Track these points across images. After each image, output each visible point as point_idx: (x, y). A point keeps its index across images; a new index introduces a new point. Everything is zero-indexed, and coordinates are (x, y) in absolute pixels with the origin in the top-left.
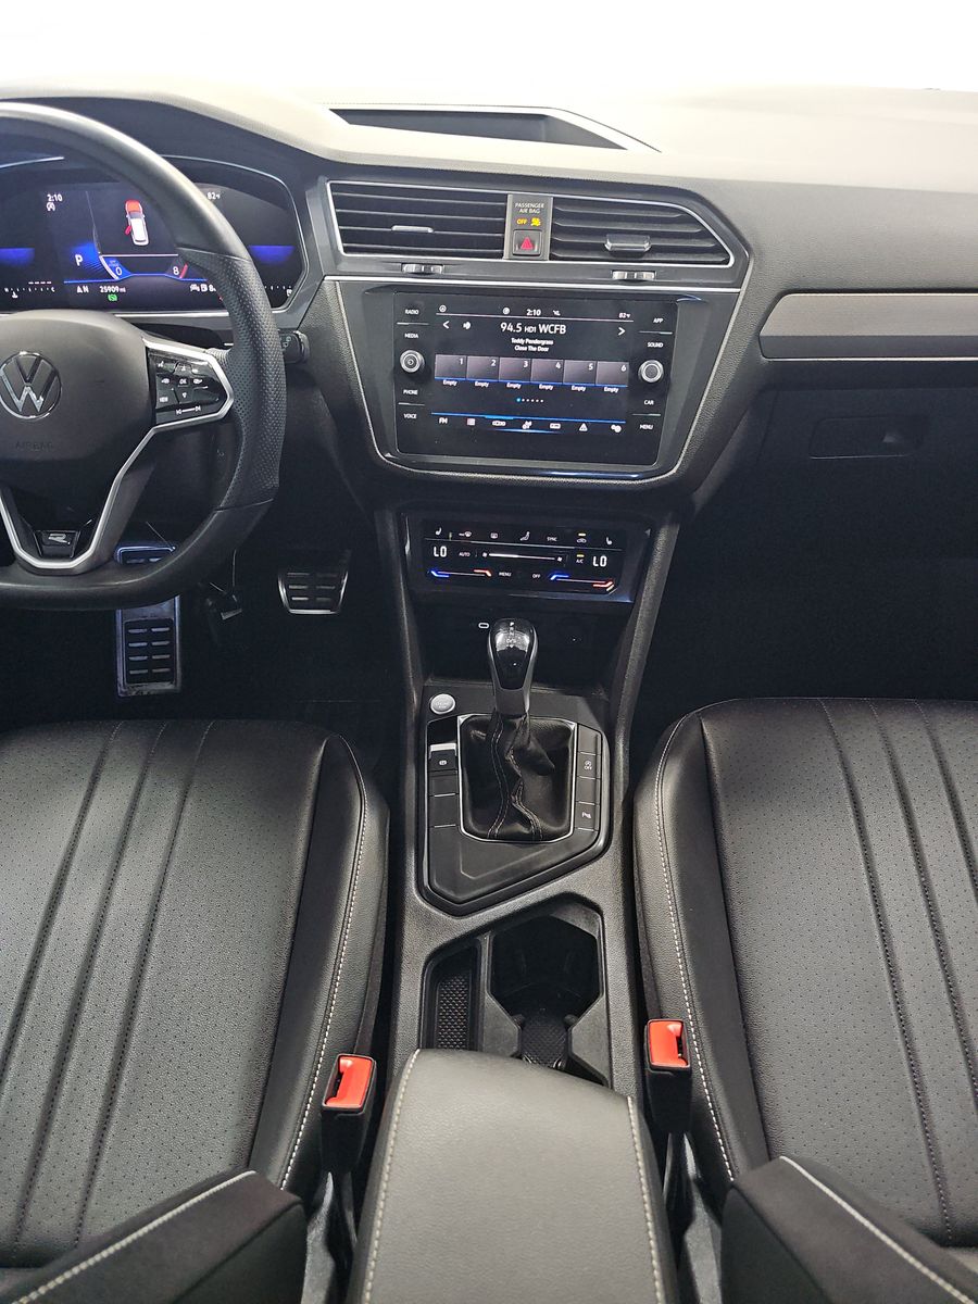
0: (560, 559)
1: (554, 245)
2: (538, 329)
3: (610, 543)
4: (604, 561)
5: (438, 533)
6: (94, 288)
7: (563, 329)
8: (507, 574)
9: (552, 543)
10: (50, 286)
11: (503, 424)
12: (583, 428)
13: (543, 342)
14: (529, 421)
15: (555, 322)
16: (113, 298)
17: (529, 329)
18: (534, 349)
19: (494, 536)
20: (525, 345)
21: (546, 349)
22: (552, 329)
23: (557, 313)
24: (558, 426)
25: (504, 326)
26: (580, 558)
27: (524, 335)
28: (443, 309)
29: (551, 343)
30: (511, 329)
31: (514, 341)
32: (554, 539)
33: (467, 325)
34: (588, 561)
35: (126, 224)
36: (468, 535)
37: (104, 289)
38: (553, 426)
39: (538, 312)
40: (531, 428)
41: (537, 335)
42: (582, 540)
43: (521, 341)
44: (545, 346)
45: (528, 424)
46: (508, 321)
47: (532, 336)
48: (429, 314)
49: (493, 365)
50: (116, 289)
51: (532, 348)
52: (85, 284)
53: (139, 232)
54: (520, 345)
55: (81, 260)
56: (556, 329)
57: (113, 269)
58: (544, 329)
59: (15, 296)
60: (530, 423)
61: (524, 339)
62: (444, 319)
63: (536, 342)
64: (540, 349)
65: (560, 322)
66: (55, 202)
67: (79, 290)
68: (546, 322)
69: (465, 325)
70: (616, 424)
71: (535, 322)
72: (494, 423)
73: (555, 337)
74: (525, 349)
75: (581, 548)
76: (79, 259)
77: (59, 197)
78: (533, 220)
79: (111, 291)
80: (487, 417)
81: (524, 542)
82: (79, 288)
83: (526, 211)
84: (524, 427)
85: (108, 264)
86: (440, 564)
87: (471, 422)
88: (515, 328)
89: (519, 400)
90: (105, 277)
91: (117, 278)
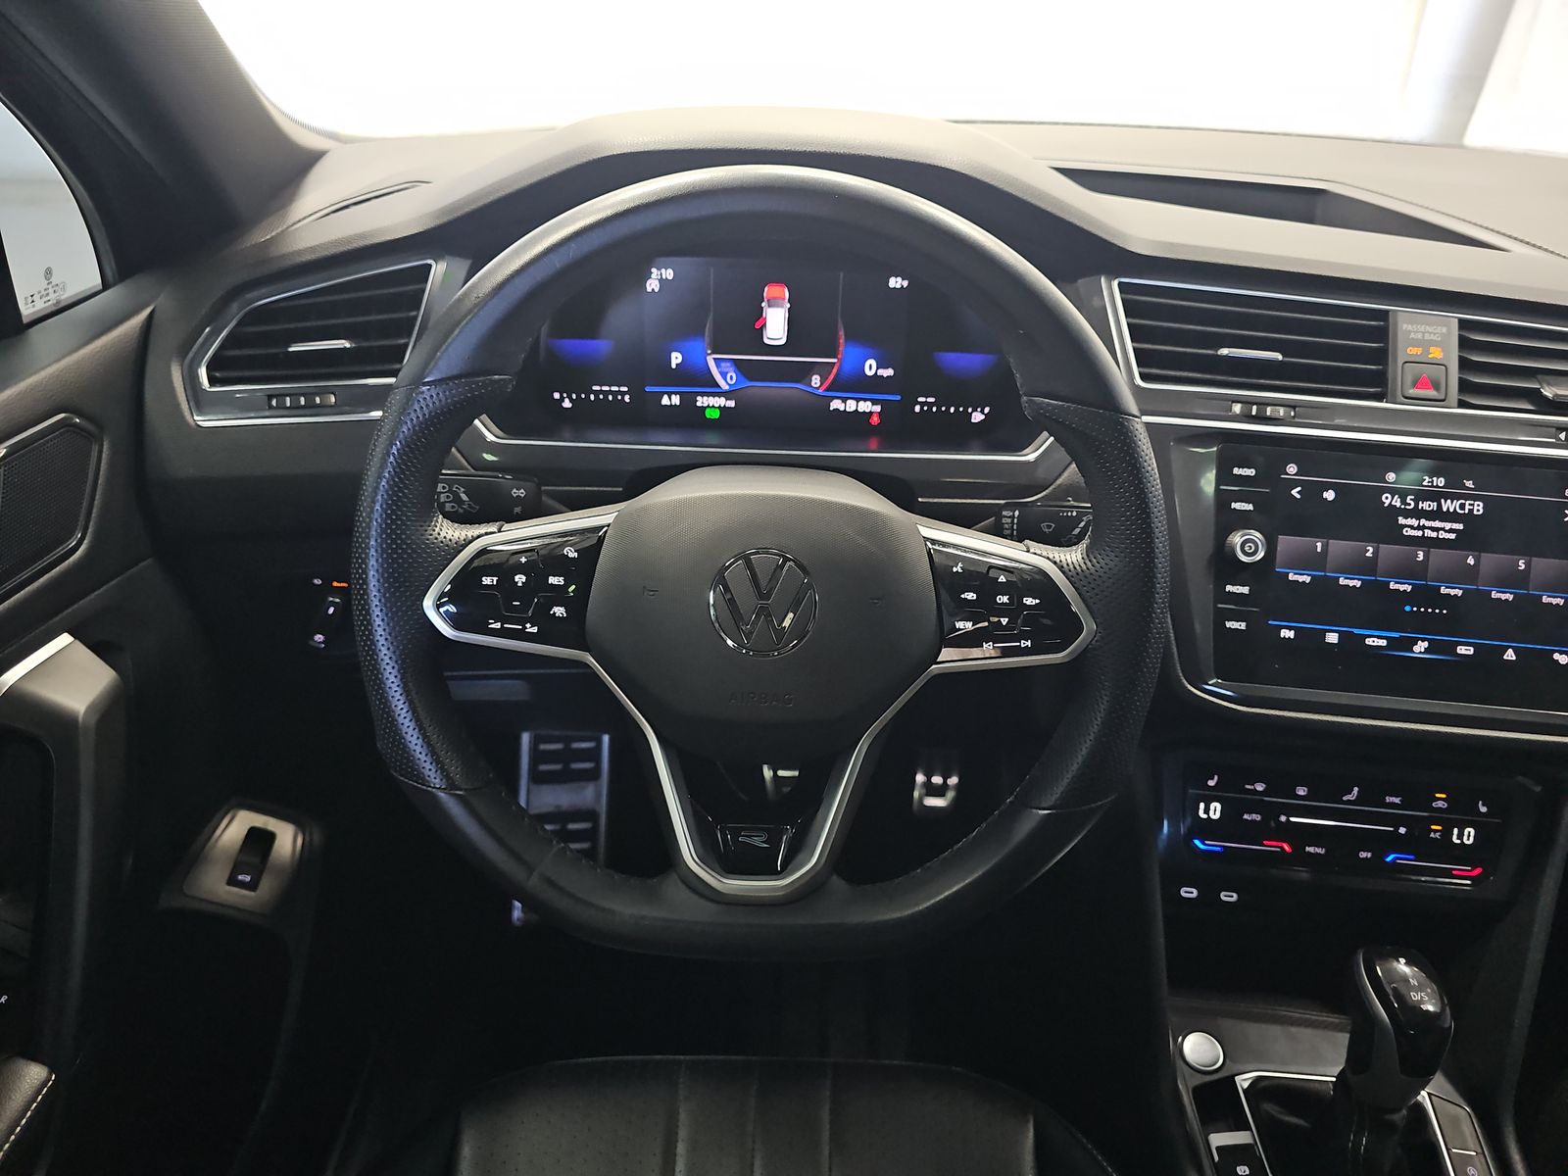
0: (1402, 830)
1: (1465, 386)
2: (1440, 506)
3: (1484, 809)
4: (1469, 835)
5: (1211, 783)
6: (688, 400)
7: (1479, 508)
8: (1319, 850)
9: (1393, 805)
10: (623, 394)
11: (1383, 643)
12: (1510, 655)
13: (1448, 526)
14: (1423, 640)
15: (1467, 497)
16: (714, 414)
17: (1425, 505)
18: (1434, 535)
19: (1301, 791)
20: (1419, 528)
21: (1453, 536)
22: (1462, 507)
23: (1469, 484)
24: (1470, 651)
25: (1386, 498)
26: (1436, 831)
27: (1417, 514)
28: (1292, 469)
29: (1460, 527)
30: (1398, 504)
31: (1402, 521)
32: (1397, 800)
33: (1330, 495)
34: (1447, 834)
35: (759, 314)
36: (1260, 787)
37: (701, 401)
38: (1462, 650)
39: (1441, 482)
40: (1427, 651)
41: (1439, 515)
42: (1440, 804)
43: (1414, 522)
44: (1451, 531)
45: (1421, 647)
46: (1393, 492)
47: (1431, 515)
48: (1270, 474)
49: (1369, 554)
50: (721, 401)
51: (1429, 533)
52: (676, 393)
53: (776, 325)
54: (1412, 527)
55: (680, 360)
56: (1467, 507)
57: (724, 375)
58: (1448, 505)
59: (567, 404)
60: (1426, 644)
61: (1418, 519)
62: (1294, 483)
63: (1437, 524)
64: (1443, 535)
65: (1475, 498)
66: (661, 281)
67: (665, 401)
68: (1453, 497)
69: (1325, 495)
70: (1561, 653)
71: (1435, 496)
72: (1369, 641)
73: (1468, 518)
74: (1420, 533)
75: (1438, 816)
76: (676, 359)
77: (669, 274)
78: (1432, 349)
79: (712, 404)
80: (1356, 631)
81: (1349, 802)
82: (666, 397)
83: (1420, 336)
84: (1416, 649)
85: (718, 366)
86: (1207, 829)
87: (1332, 638)
88: (1403, 502)
89: (1407, 608)
90: (710, 386)
91: (727, 388)
